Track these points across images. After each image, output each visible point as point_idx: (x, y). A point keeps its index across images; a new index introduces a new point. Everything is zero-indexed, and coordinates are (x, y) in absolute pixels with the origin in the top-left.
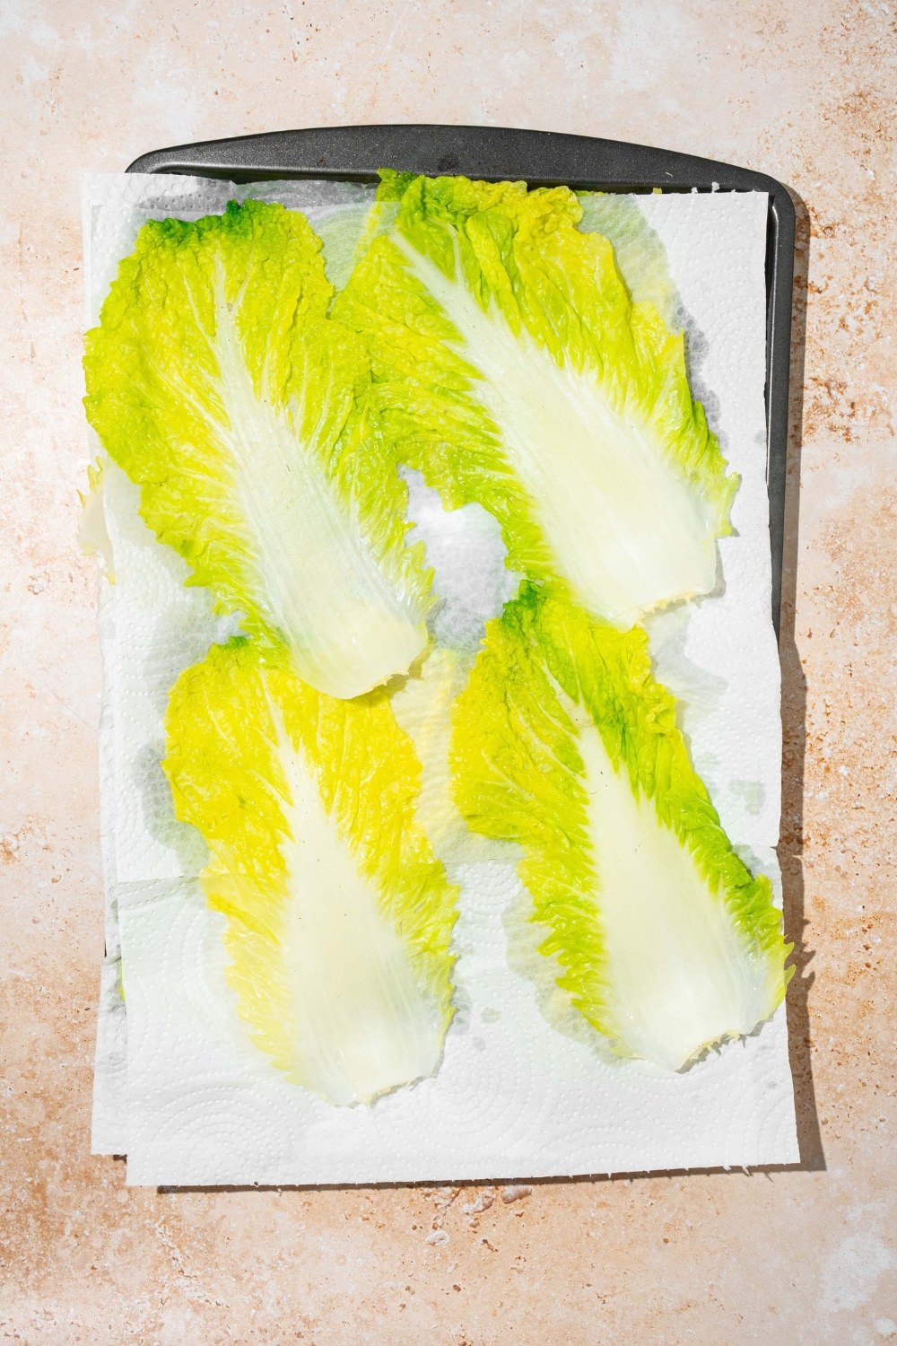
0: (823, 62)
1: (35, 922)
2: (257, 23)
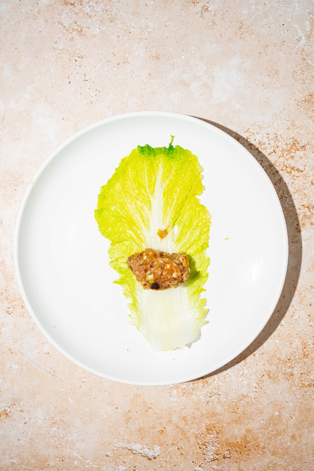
0: (294, 84)
1: (18, 440)
2: (76, 91)
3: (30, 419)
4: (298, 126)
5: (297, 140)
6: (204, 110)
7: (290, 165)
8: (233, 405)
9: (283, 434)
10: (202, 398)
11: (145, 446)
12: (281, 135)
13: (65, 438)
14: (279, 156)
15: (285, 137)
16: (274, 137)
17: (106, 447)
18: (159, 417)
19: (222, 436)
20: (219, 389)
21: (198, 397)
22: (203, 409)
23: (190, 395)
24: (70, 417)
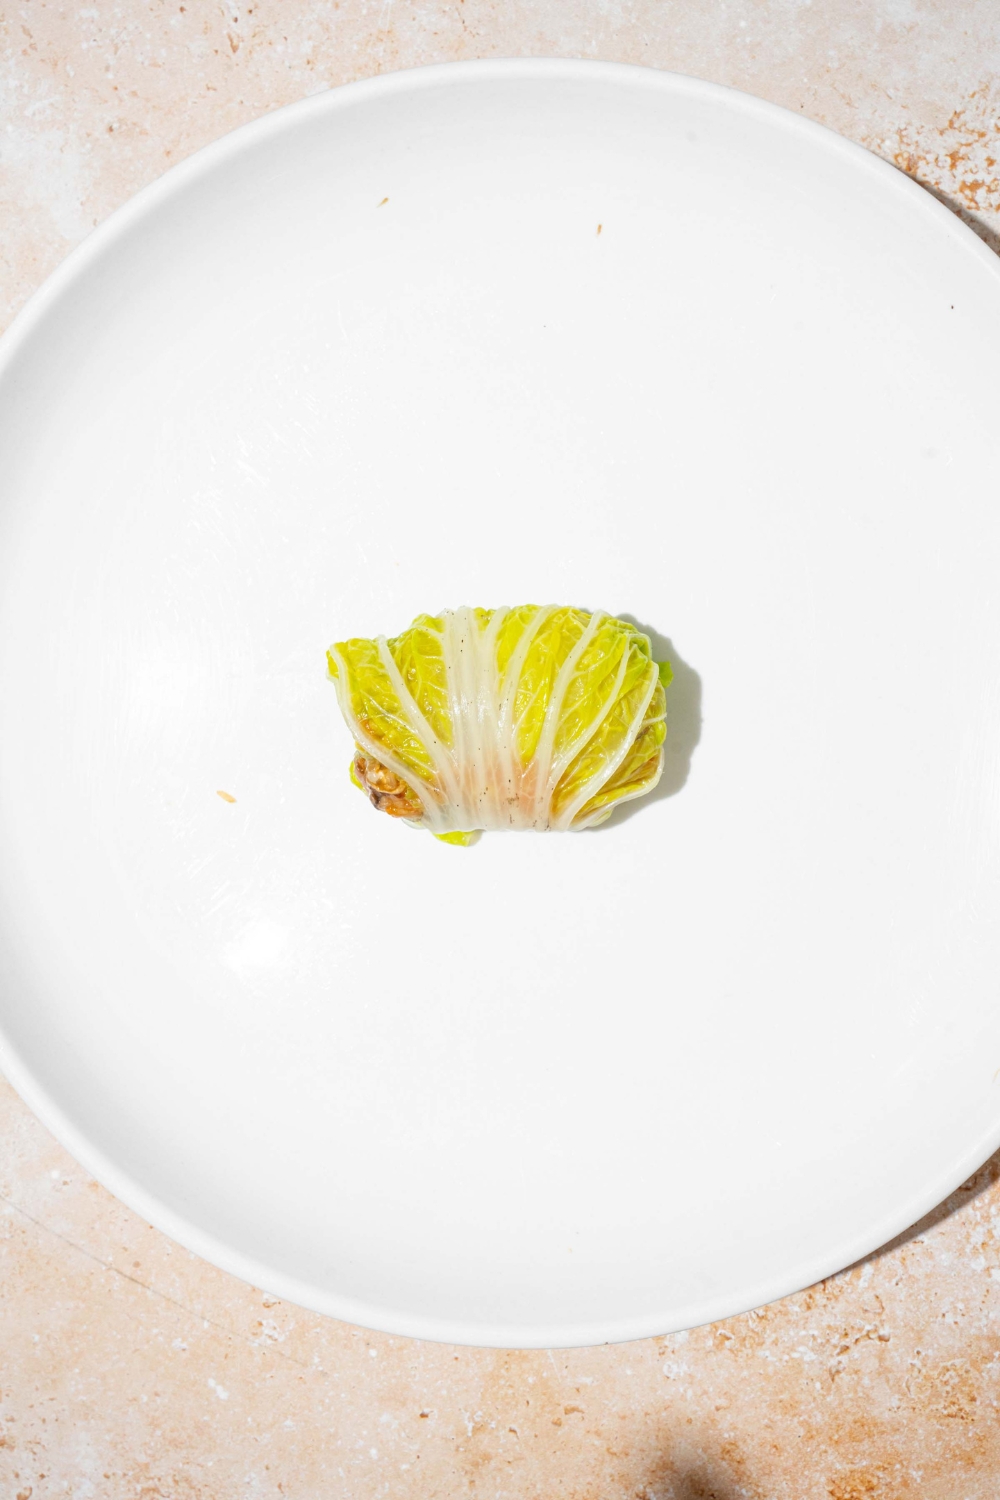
3: (42, 1476)
6: (748, 40)
8: (951, 1382)
10: (807, 1358)
18: (614, 1450)
20: (880, 1311)
21: (788, 1354)
22: (813, 1405)
23: (751, 1347)
24: (219, 1460)
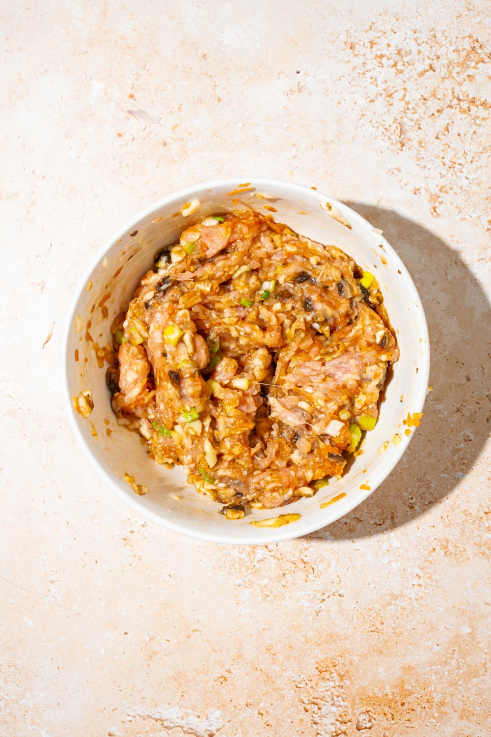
4: (480, 9)
5: (479, 40)
7: (468, 96)
8: (372, 615)
9: (481, 672)
10: (305, 605)
11: (190, 711)
12: (443, 32)
13: (21, 702)
14: (442, 76)
15: (453, 36)
16: (429, 36)
17: (108, 717)
18: (215, 649)
19: (353, 683)
20: (339, 582)
21: (297, 603)
22: (308, 627)
23: (279, 600)
24: (29, 656)
